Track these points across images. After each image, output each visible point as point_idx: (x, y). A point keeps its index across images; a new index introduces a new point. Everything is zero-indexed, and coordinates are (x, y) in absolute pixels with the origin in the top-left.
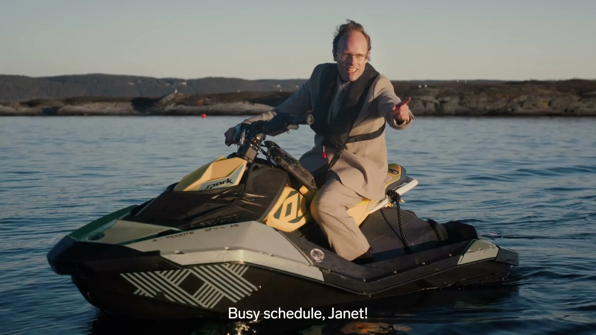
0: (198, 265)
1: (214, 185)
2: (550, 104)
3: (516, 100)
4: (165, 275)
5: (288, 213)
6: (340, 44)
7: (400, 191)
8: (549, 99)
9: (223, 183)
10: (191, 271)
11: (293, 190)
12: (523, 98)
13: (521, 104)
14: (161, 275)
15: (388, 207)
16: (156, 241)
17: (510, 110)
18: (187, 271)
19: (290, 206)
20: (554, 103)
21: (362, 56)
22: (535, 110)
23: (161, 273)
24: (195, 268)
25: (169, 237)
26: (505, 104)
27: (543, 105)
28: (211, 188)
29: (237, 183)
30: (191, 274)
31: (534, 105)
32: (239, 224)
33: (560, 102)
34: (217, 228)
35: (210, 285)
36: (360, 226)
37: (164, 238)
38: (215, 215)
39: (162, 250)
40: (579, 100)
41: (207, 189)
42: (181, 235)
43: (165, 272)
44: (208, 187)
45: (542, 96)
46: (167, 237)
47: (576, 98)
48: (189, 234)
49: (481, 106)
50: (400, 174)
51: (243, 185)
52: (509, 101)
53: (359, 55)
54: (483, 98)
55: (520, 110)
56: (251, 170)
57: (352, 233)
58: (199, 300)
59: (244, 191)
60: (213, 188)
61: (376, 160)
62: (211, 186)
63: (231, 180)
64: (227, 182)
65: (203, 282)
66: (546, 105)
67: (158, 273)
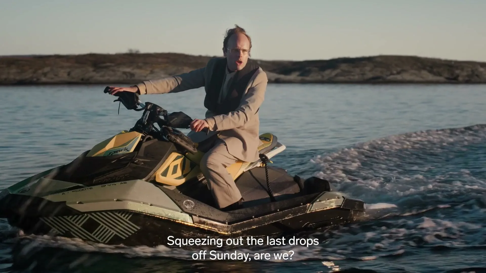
0: (95, 212)
1: (115, 152)
2: (69, 74)
3: (40, 72)
4: (71, 219)
5: (175, 171)
6: (230, 42)
7: (270, 155)
8: (68, 70)
9: (122, 150)
10: (89, 216)
11: (180, 155)
12: (46, 69)
13: (45, 74)
14: (68, 219)
15: (260, 167)
16: (64, 194)
17: (35, 79)
18: (87, 216)
19: (175, 167)
20: (73, 74)
21: (246, 51)
22: (57, 79)
23: (68, 217)
24: (93, 214)
25: (74, 191)
26: (31, 75)
27: (63, 75)
28: (112, 154)
29: (132, 150)
30: (90, 218)
31: (56, 75)
32: (127, 182)
33: (77, 73)
34: (110, 185)
35: (105, 226)
36: (236, 181)
37: (70, 192)
38: (112, 175)
39: (67, 201)
40: (94, 71)
41: (109, 155)
42: (83, 190)
43: (71, 217)
44: (110, 153)
45: (62, 67)
46: (73, 191)
47: (91, 69)
48: (89, 189)
49: (12, 77)
50: (271, 141)
51: (136, 152)
52: (34, 72)
53: (244, 51)
54: (13, 70)
55: (44, 79)
56: (145, 140)
57: (228, 185)
58: (97, 237)
59: (136, 157)
60: (113, 154)
61: (252, 132)
62: (112, 153)
63: (127, 148)
64: (125, 150)
65: (100, 224)
66: (65, 75)
67: (66, 217)
